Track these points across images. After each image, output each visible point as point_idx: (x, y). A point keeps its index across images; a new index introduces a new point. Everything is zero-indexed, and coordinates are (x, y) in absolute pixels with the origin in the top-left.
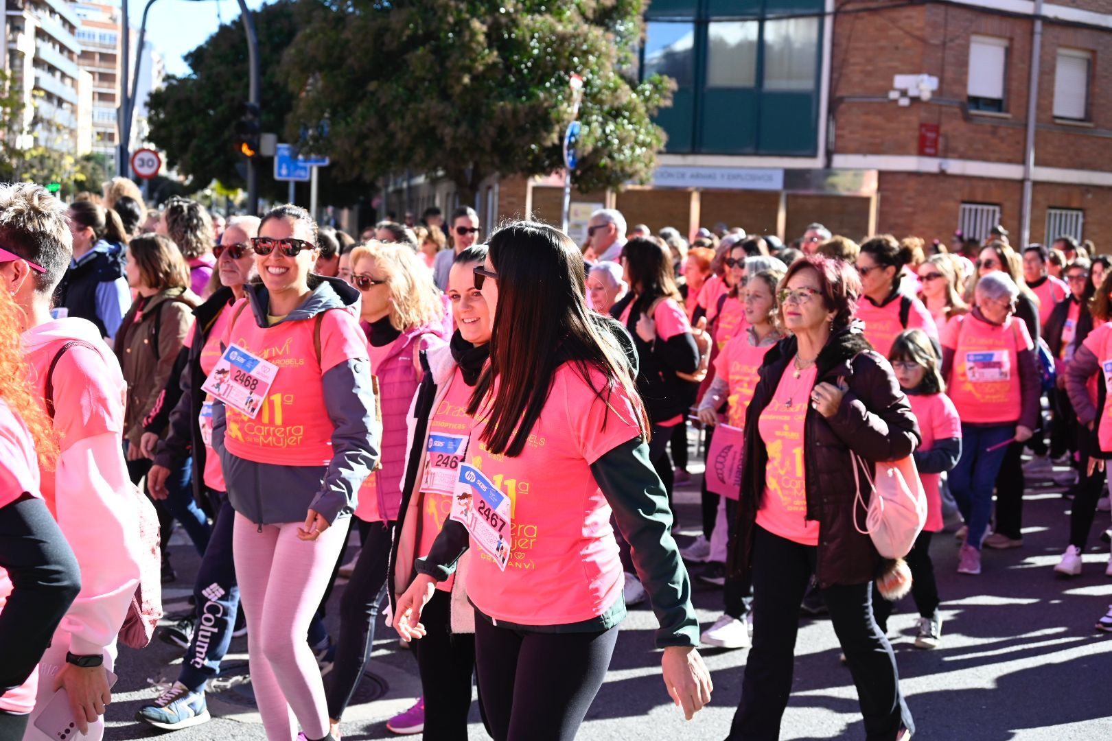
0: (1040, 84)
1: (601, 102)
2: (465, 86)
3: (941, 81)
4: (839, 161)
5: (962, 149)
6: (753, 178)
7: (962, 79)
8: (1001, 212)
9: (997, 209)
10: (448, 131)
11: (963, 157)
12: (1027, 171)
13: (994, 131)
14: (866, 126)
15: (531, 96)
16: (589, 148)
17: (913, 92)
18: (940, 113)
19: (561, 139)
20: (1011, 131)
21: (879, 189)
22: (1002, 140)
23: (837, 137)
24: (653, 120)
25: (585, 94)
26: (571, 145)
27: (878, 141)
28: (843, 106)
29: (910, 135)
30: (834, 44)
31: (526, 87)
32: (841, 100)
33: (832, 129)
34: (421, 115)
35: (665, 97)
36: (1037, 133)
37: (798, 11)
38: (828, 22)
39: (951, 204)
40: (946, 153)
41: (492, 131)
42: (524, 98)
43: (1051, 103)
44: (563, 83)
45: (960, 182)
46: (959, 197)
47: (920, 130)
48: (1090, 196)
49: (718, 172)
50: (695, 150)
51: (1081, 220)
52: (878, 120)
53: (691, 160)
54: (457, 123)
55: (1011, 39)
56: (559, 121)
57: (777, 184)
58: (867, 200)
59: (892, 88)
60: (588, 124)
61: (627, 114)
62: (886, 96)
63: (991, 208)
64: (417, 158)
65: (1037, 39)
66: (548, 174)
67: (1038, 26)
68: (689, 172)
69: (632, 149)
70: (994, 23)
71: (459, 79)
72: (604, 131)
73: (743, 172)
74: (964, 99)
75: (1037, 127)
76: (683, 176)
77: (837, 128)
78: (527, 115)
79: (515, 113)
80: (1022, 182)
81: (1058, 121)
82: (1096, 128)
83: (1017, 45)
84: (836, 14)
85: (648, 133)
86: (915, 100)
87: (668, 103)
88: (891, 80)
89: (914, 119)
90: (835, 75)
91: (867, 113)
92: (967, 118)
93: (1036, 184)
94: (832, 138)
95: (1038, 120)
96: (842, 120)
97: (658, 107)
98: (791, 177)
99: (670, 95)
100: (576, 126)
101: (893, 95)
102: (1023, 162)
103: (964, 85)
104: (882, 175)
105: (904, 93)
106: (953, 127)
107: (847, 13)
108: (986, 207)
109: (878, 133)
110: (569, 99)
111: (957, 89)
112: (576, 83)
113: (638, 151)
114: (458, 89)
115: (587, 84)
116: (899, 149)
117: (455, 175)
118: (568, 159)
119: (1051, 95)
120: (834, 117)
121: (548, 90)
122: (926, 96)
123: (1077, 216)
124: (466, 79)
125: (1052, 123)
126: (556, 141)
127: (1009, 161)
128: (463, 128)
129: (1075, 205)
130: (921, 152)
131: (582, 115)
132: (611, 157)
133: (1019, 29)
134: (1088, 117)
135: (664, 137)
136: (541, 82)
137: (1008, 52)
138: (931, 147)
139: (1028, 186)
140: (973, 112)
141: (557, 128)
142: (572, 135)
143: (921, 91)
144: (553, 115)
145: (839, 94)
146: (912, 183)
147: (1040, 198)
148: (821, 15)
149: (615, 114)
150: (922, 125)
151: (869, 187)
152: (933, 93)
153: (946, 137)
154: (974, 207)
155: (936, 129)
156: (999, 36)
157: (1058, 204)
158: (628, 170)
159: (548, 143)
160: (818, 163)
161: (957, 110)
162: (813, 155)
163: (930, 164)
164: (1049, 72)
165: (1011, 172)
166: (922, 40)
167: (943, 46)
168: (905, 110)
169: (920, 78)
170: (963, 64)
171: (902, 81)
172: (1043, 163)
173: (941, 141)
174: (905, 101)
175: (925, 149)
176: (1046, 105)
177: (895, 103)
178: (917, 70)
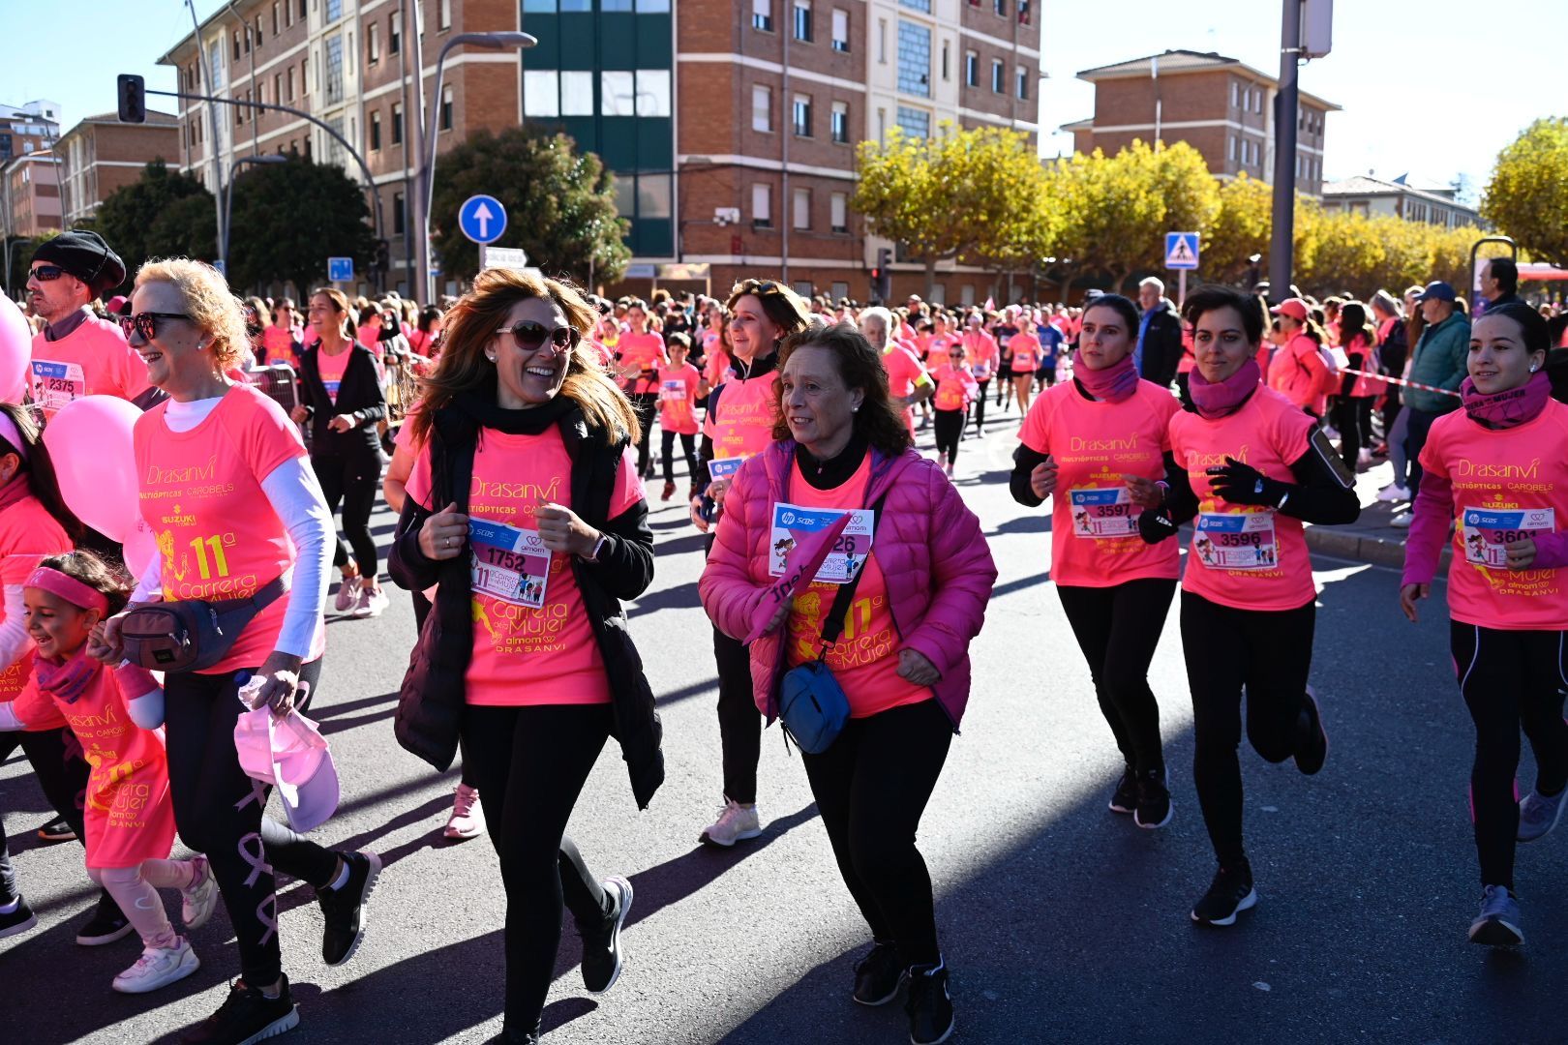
0: (787, 209)
3: (741, 211)
4: (686, 259)
5: (753, 250)
6: (636, 270)
7: (750, 210)
11: (754, 254)
12: (784, 261)
13: (767, 239)
14: (701, 239)
18: (742, 230)
20: (775, 239)
21: (711, 275)
22: (771, 244)
23: (685, 245)
27: (709, 247)
28: (686, 227)
29: (727, 243)
30: (679, 190)
32: (685, 223)
33: (681, 241)
36: (788, 239)
37: (658, 170)
38: (676, 177)
40: (746, 253)
43: (793, 220)
45: (752, 269)
47: (733, 240)
48: (814, 275)
52: (708, 234)
55: (772, 185)
57: (651, 273)
58: (705, 281)
59: (714, 216)
62: (711, 221)
65: (785, 184)
67: (785, 176)
70: (763, 176)
74: (752, 221)
75: (787, 235)
77: (684, 239)
80: (781, 268)
81: (797, 231)
82: (814, 234)
83: (776, 187)
84: (680, 172)
86: (729, 223)
89: (729, 233)
90: (681, 208)
91: (701, 231)
92: (754, 232)
93: (790, 269)
94: (681, 245)
95: (788, 231)
96: (686, 235)
102: (781, 255)
103: (752, 213)
104: (711, 267)
106: (747, 237)
107: (686, 172)
109: (709, 243)
111: (749, 216)
119: (793, 215)
120: (682, 235)
122: (734, 220)
125: (795, 233)
127: (775, 256)
129: (807, 279)
130: (733, 253)
133: (775, 179)
134: (811, 227)
137: (771, 192)
138: (738, 249)
139: (785, 270)
140: (758, 228)
143: (731, 217)
145: (685, 219)
146: (728, 270)
147: (791, 276)
148: (671, 173)
150: (734, 237)
152: (737, 218)
153: (745, 243)
155: (740, 239)
156: (765, 183)
160: (675, 260)
161: (751, 228)
163: (737, 260)
164: (791, 202)
165: (775, 261)
166: (730, 188)
167: (741, 191)
168: (723, 228)
169: (731, 210)
170: (750, 200)
171: (720, 212)
172: (791, 256)
173: (742, 245)
174: (723, 224)
175: (735, 250)
176: (791, 222)
177: (717, 224)
178: (728, 205)
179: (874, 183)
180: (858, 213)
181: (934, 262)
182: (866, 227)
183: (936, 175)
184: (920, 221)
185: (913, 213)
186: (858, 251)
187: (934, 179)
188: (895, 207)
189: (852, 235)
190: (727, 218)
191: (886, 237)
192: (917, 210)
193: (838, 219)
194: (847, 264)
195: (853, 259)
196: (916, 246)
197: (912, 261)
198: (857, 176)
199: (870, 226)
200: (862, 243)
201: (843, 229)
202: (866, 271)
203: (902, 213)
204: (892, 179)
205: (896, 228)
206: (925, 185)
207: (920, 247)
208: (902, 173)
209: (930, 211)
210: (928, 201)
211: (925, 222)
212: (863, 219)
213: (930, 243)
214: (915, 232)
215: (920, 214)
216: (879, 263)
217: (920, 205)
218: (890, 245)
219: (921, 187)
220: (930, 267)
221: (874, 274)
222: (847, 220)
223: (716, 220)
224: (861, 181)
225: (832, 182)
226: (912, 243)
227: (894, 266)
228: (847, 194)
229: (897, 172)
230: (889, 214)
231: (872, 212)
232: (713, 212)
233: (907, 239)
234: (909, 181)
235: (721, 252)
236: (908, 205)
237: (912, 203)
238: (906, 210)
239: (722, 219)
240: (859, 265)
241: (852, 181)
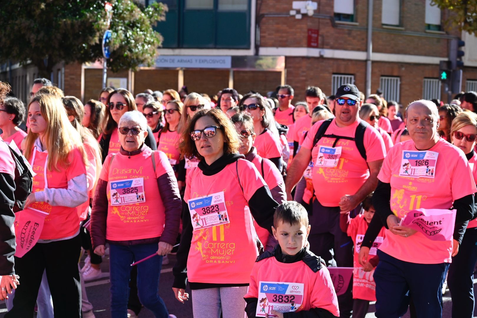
0: (374, 5)
1: (124, 19)
2: (42, 10)
3: (319, 5)
4: (263, 51)
5: (332, 43)
6: (214, 62)
7: (331, 3)
8: (355, 79)
9: (353, 77)
10: (33, 36)
11: (333, 48)
12: (368, 55)
13: (349, 33)
14: (277, 31)
15: (82, 15)
16: (117, 45)
17: (303, 11)
18: (319, 22)
19: (101, 40)
20: (359, 33)
21: (286, 67)
22: (354, 38)
23: (261, 37)
24: (154, 29)
25: (114, 14)
26: (107, 44)
27: (285, 39)
28: (264, 19)
29: (303, 36)
31: (79, 10)
32: (263, 16)
33: (258, 32)
34: (16, 28)
35: (161, 15)
36: (373, 34)
39: (327, 75)
40: (323, 46)
41: (59, 36)
42: (78, 17)
43: (380, 17)
44: (101, 7)
45: (331, 62)
46: (331, 71)
47: (308, 33)
48: (403, 69)
49: (194, 59)
50: (180, 46)
51: (399, 83)
52: (284, 27)
53: (177, 52)
54: (38, 32)
56: (99, 30)
57: (227, 65)
58: (279, 73)
59: (292, 9)
60: (116, 31)
61: (139, 25)
62: (288, 14)
63: (349, 76)
64: (14, 53)
66: (94, 61)
68: (177, 59)
69: (143, 46)
71: (38, 6)
72: (126, 36)
73: (208, 58)
74: (332, 15)
75: (373, 30)
76: (173, 61)
77: (261, 32)
78: (80, 26)
79: (72, 25)
80: (366, 61)
81: (385, 27)
82: (405, 30)
85: (152, 36)
86: (305, 15)
87: (163, 19)
88: (291, 4)
89: (304, 27)
90: (259, 2)
91: (277, 24)
92: (334, 25)
93: (374, 62)
94: (258, 38)
95: (373, 26)
96: (264, 28)
97: (157, 21)
98: (236, 61)
99: (164, 14)
100: (109, 33)
101: (292, 13)
102: (366, 50)
103: (332, 7)
104: (287, 59)
105: (298, 12)
106: (326, 30)
108: (345, 76)
109: (284, 35)
110: (104, 17)
111: (328, 9)
112: (108, 7)
113: (146, 47)
114: (38, 12)
115: (114, 8)
116: (297, 44)
117: (38, 63)
118: (105, 53)
119: (380, 12)
120: (259, 26)
121: (92, 12)
122: (311, 13)
123: (397, 80)
124: (43, 6)
125: (381, 27)
126: (98, 42)
127: (358, 50)
128: (42, 34)
129: (395, 74)
130: (309, 46)
131: (112, 26)
132: (130, 50)
134: (401, 24)
135: (161, 38)
136: (87, 7)
138: (314, 42)
139: (369, 64)
140: (337, 22)
141: (98, 34)
142: (107, 38)
143: (308, 10)
144: (95, 26)
145: (261, 12)
146: (304, 63)
147: (376, 70)
149: (132, 25)
150: (309, 30)
151: (280, 66)
152: (315, 11)
153: (323, 37)
154: (339, 76)
155: (317, 32)
157: (386, 74)
158: (141, 58)
159: (93, 43)
160: (251, 52)
161: (329, 21)
162: (248, 48)
163: (315, 53)
165: (358, 55)
168: (298, 21)
171: (297, 5)
173: (320, 39)
174: (299, 17)
175: (311, 43)
176: (378, 17)
177: (294, 16)
189: (448, 33)
201: (439, 27)
222: (442, 19)
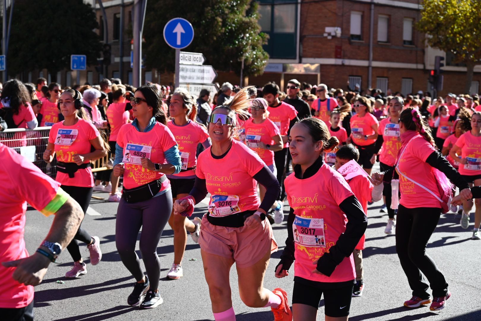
0: (373, 29)
5: (349, 55)
6: (270, 67)
7: (348, 29)
8: (362, 79)
9: (360, 78)
11: (350, 58)
12: (370, 63)
13: (359, 48)
14: (315, 47)
20: (364, 48)
21: (321, 71)
22: (361, 51)
23: (304, 51)
27: (319, 53)
28: (305, 39)
29: (332, 50)
30: (301, 15)
32: (305, 36)
33: (301, 48)
36: (373, 48)
37: (287, 2)
38: (299, 6)
39: (346, 77)
40: (344, 57)
43: (377, 36)
45: (349, 68)
46: (348, 74)
47: (335, 48)
48: (390, 72)
51: (387, 81)
52: (319, 44)
55: (363, 12)
57: (281, 69)
58: (315, 75)
59: (324, 32)
62: (323, 35)
63: (358, 78)
65: (372, 12)
67: (373, 6)
70: (357, 6)
74: (349, 36)
75: (373, 46)
77: (303, 48)
80: (368, 67)
81: (380, 43)
82: (391, 45)
83: (365, 14)
84: (302, 3)
86: (333, 37)
89: (333, 44)
90: (302, 27)
91: (315, 42)
92: (350, 43)
93: (374, 68)
94: (301, 51)
95: (373, 43)
96: (305, 44)
102: (368, 59)
104: (321, 66)
106: (346, 47)
107: (306, 3)
108: (356, 78)
109: (319, 50)
111: (347, 32)
119: (377, 33)
120: (302, 44)
122: (339, 36)
125: (378, 44)
127: (364, 59)
129: (385, 75)
133: (366, 8)
134: (389, 41)
137: (363, 17)
138: (339, 55)
139: (370, 68)
140: (353, 41)
143: (336, 33)
145: (304, 34)
146: (333, 69)
147: (374, 73)
148: (296, 3)
150: (336, 46)
153: (344, 51)
154: (352, 77)
155: (341, 48)
156: (359, 11)
157: (380, 76)
160: (297, 61)
161: (347, 40)
162: (295, 58)
163: (339, 62)
164: (376, 24)
165: (365, 63)
166: (335, 14)
167: (342, 16)
168: (329, 40)
169: (336, 28)
170: (349, 22)
171: (328, 29)
172: (375, 60)
173: (342, 52)
174: (330, 38)
175: (337, 56)
176: (375, 37)
177: (326, 37)
178: (333, 26)
179: (433, 12)
180: (421, 32)
181: (474, 66)
182: (426, 41)
183: (475, 8)
184: (464, 38)
185: (460, 33)
186: (420, 57)
187: (474, 10)
188: (447, 28)
189: (417, 47)
190: (333, 34)
191: (441, 49)
192: (462, 31)
193: (407, 35)
194: (413, 66)
195: (417, 63)
196: (461, 55)
197: (457, 65)
198: (421, 7)
199: (430, 40)
200: (423, 52)
201: (411, 43)
202: (426, 71)
203: (452, 33)
204: (446, 9)
205: (448, 43)
206: (468, 14)
207: (464, 55)
208: (452, 6)
209: (471, 32)
210: (470, 25)
211: (467, 38)
212: (424, 36)
213: (471, 52)
214: (460, 45)
215: (465, 34)
216: (435, 66)
217: (465, 27)
218: (442, 53)
219: (465, 15)
220: (471, 69)
221: (432, 73)
222: (413, 37)
223: (325, 35)
224: (424, 11)
225: (404, 11)
226: (458, 53)
227: (446, 68)
228: (414, 19)
229: (449, 5)
230: (443, 33)
231: (431, 32)
232: (324, 29)
233: (454, 50)
234: (458, 11)
235: (328, 56)
236: (456, 27)
237: (459, 26)
238: (455, 30)
239: (329, 34)
240: (420, 66)
241: (418, 10)
